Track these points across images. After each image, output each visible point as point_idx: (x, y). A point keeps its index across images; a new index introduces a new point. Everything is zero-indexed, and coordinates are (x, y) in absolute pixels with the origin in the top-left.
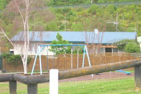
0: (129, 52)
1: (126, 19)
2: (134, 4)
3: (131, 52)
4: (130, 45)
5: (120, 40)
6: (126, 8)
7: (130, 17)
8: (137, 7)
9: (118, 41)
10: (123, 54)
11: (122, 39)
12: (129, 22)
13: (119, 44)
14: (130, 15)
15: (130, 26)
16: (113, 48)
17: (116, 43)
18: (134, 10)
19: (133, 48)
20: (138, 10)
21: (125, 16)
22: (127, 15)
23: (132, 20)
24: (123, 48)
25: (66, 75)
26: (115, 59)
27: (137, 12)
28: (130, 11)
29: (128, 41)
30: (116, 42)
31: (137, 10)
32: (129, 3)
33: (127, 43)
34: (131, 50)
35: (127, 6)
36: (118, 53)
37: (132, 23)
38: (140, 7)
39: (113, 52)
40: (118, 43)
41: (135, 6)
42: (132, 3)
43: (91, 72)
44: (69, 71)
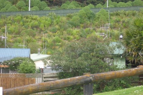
0: (24, 73)
1: (10, 32)
2: (20, 15)
3: (27, 73)
4: (25, 64)
5: (12, 58)
6: (10, 20)
7: (16, 31)
8: (24, 19)
9: (9, 59)
10: (16, 75)
11: (13, 57)
12: (15, 37)
13: (11, 63)
14: (15, 28)
15: (16, 41)
16: (3, 68)
17: (6, 62)
18: (20, 22)
19: (29, 68)
20: (25, 22)
21: (9, 29)
22: (12, 28)
23: (18, 34)
24: (16, 68)
25: (10, 94)
26: (6, 81)
27: (24, 25)
28: (16, 23)
29: (22, 60)
30: (6, 60)
31: (23, 22)
32: (14, 13)
33: (20, 61)
34: (27, 70)
35: (11, 17)
36: (10, 73)
37: (18, 38)
38: (27, 18)
39: (2, 73)
40: (9, 61)
41: (22, 18)
42: (17, 14)
43: (38, 90)
44: (13, 89)
